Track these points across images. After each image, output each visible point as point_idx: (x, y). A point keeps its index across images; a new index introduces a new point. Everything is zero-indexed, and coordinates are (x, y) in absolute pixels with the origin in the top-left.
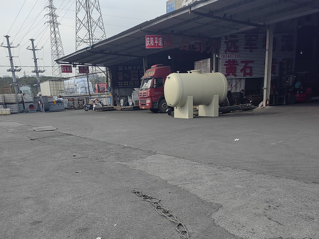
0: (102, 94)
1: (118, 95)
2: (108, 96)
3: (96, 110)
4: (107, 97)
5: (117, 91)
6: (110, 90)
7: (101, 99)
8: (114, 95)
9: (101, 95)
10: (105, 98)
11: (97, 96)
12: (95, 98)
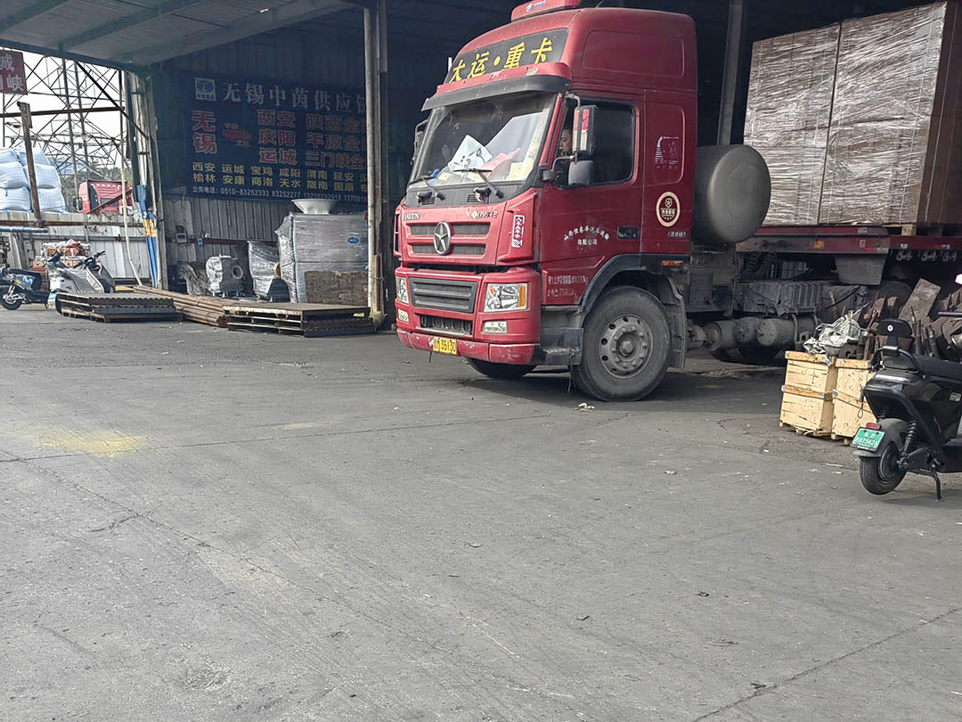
0: (104, 219)
1: (190, 231)
2: (136, 233)
3: (69, 311)
4: (133, 240)
5: (185, 213)
6: (148, 204)
7: (100, 247)
8: (172, 234)
9: (100, 229)
10: (118, 246)
11: (79, 231)
12: (66, 239)
